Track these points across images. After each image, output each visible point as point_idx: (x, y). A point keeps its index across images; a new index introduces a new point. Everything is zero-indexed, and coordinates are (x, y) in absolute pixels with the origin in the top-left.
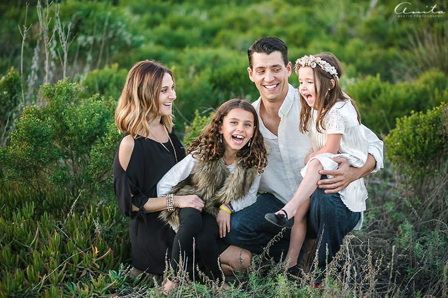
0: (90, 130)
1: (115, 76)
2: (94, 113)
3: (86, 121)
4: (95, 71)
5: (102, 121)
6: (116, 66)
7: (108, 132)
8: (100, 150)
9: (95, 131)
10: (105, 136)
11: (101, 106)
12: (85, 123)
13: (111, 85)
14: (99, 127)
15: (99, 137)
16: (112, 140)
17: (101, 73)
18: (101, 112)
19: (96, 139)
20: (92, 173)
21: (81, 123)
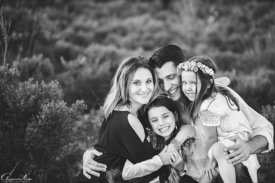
0: (26, 109)
1: (40, 63)
2: (30, 95)
3: (23, 102)
4: (26, 59)
5: (36, 101)
6: (41, 56)
7: (41, 111)
8: (35, 126)
9: (30, 110)
10: (39, 115)
11: (35, 89)
12: (22, 103)
13: (38, 70)
14: (33, 107)
15: (34, 116)
16: (45, 118)
17: (30, 61)
18: (36, 94)
19: (31, 117)
20: (27, 145)
21: (19, 103)
